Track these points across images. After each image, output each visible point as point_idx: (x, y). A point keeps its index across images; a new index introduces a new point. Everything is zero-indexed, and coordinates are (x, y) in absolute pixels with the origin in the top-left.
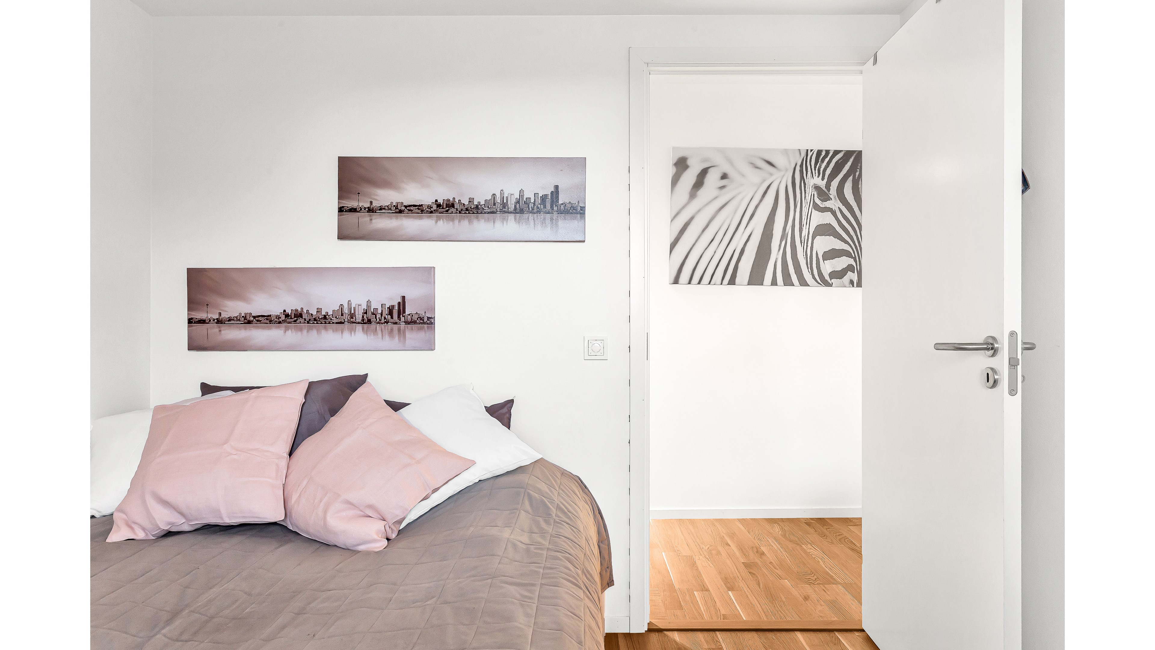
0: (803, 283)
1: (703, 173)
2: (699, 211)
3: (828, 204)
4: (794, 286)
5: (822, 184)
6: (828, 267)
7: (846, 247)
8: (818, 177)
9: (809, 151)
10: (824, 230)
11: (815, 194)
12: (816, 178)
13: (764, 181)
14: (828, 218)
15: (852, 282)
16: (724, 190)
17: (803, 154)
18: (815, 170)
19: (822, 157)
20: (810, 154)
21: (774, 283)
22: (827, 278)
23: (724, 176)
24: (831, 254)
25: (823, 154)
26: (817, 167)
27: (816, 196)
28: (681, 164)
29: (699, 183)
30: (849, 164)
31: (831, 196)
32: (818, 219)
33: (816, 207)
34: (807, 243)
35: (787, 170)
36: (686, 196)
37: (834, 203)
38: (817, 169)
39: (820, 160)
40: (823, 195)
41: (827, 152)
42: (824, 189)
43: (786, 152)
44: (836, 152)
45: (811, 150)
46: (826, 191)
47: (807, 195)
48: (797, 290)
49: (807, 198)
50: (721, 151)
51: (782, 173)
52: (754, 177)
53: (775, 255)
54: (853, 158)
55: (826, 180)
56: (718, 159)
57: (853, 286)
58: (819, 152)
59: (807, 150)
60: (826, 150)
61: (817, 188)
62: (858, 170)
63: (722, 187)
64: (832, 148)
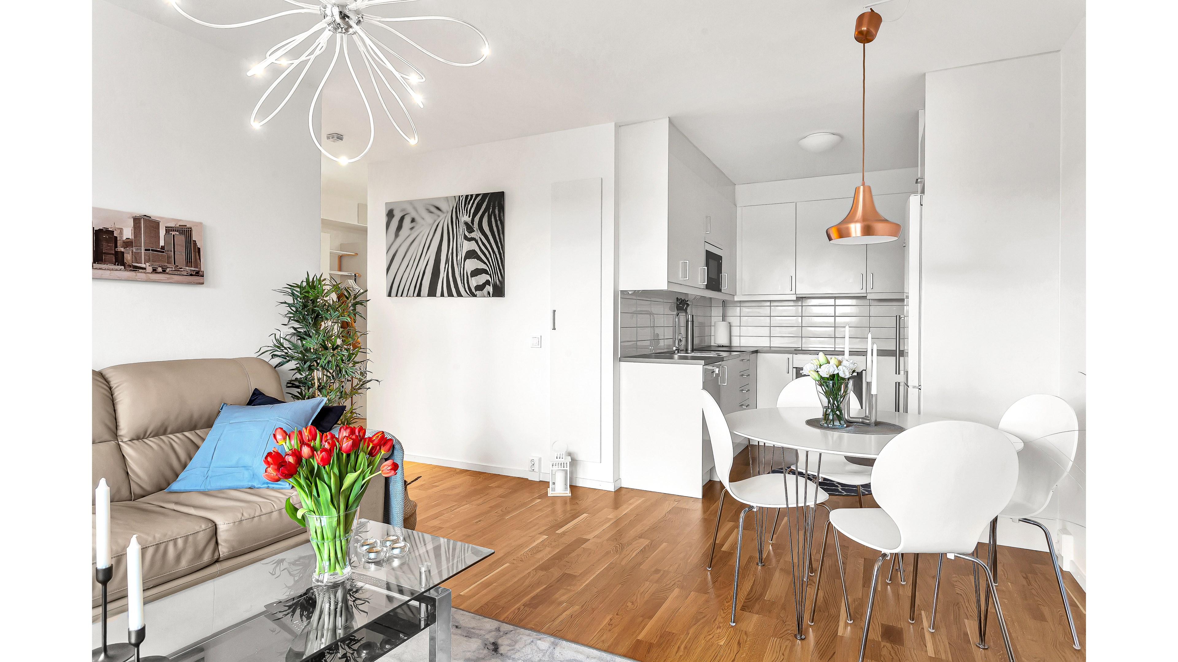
0: (459, 295)
1: (402, 219)
2: (400, 246)
3: (473, 235)
4: (453, 296)
5: (469, 220)
6: (474, 282)
7: (484, 266)
8: (466, 215)
9: (461, 197)
10: (471, 255)
11: (465, 228)
12: (465, 216)
13: (435, 221)
14: (473, 246)
15: (489, 293)
16: (414, 230)
17: (457, 199)
18: (464, 210)
19: (468, 200)
20: (461, 199)
21: (442, 295)
22: (473, 290)
23: (413, 220)
24: (476, 273)
25: (469, 198)
26: (466, 208)
27: (465, 229)
28: (390, 214)
29: (400, 227)
30: (485, 203)
31: (475, 229)
32: (468, 246)
33: (466, 238)
34: (461, 265)
35: (448, 212)
36: (393, 236)
37: (477, 234)
38: (465, 209)
39: (467, 203)
40: (470, 229)
41: (472, 196)
42: (470, 224)
43: (447, 199)
44: (477, 195)
45: (462, 196)
46: (472, 225)
47: (460, 229)
48: (456, 300)
49: (460, 231)
50: (411, 203)
51: (445, 215)
52: (429, 219)
53: (443, 275)
54: (488, 199)
55: (471, 217)
56: (410, 209)
57: (490, 296)
58: (467, 196)
59: (460, 196)
60: (471, 195)
61: (466, 223)
62: (491, 207)
63: (412, 228)
64: (475, 192)
